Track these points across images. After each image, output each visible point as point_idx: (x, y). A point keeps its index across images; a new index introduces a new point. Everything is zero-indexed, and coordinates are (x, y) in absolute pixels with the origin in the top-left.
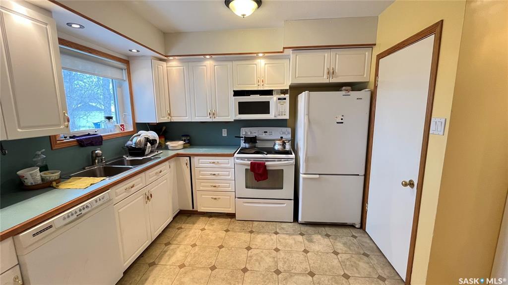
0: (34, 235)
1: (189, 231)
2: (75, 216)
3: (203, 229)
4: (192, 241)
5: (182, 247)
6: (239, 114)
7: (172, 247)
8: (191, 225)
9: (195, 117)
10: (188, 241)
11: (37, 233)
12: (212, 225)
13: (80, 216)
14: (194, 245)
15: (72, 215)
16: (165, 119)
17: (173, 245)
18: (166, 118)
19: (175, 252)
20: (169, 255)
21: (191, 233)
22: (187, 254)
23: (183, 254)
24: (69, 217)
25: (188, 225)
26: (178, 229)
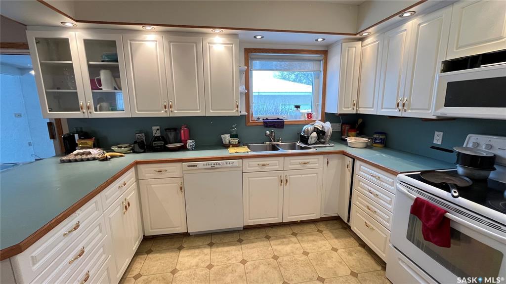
0: (188, 166)
1: (321, 240)
2: (210, 166)
3: (336, 250)
4: (310, 249)
5: (298, 245)
6: (446, 105)
7: (294, 239)
8: (332, 237)
9: (382, 108)
10: (307, 246)
11: (190, 166)
12: (350, 254)
13: (213, 168)
14: (306, 253)
15: (209, 165)
16: (350, 111)
17: (295, 238)
18: (350, 109)
19: (288, 244)
20: (283, 242)
21: (321, 242)
22: (291, 254)
23: (289, 251)
24: (206, 165)
25: (330, 234)
26: (319, 231)
